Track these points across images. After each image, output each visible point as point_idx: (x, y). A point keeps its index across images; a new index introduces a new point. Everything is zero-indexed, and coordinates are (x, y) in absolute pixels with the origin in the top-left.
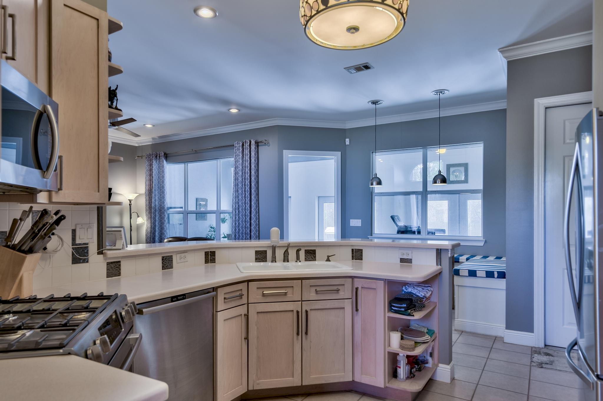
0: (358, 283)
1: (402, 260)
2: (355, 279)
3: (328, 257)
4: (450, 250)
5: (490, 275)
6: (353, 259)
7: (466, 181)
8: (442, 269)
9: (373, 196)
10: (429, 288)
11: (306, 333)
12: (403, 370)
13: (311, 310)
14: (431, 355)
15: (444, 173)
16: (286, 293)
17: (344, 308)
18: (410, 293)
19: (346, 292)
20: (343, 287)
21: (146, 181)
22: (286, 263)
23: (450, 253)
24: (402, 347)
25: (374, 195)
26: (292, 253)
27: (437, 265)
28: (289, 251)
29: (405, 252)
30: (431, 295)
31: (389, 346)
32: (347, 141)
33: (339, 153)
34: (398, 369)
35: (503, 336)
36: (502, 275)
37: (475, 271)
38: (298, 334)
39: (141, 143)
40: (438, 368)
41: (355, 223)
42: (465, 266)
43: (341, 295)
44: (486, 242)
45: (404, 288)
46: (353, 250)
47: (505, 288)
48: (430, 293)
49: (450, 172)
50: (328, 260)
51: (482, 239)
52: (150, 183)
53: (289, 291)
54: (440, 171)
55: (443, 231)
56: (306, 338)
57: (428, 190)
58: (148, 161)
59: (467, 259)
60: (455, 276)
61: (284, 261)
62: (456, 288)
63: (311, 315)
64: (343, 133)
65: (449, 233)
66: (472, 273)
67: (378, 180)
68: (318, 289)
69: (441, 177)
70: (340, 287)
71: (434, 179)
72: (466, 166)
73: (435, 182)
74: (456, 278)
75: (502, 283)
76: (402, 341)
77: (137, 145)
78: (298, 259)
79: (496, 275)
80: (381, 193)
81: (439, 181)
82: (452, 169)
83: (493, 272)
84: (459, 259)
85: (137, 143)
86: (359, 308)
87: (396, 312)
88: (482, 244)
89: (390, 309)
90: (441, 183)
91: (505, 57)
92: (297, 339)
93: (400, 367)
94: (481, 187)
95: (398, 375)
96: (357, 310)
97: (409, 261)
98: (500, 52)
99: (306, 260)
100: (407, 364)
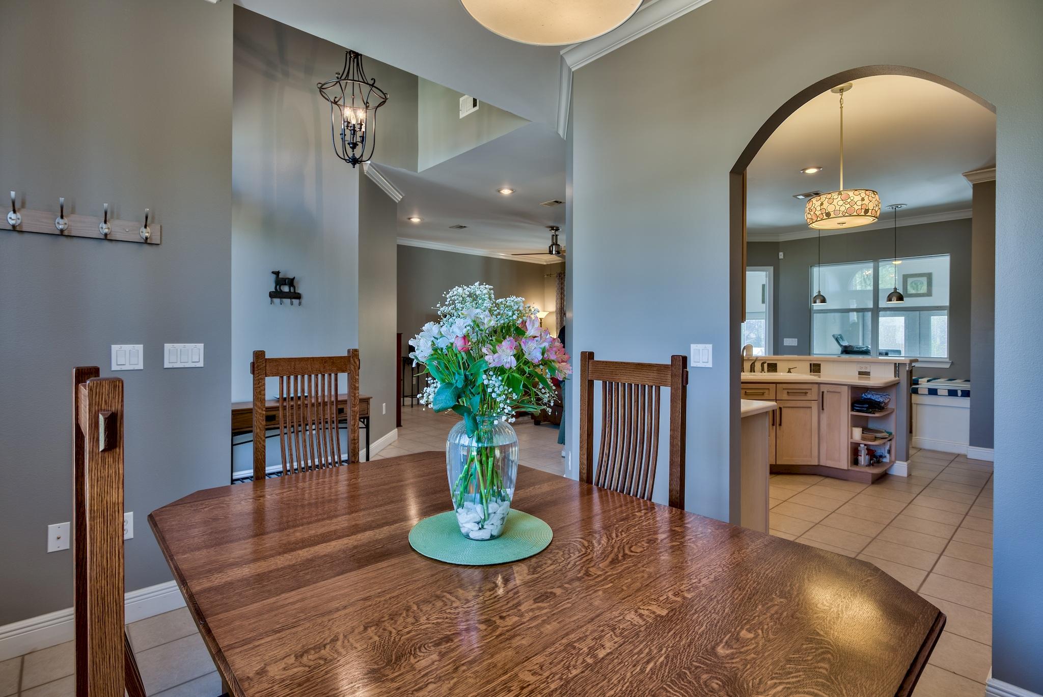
0: (824, 388)
1: (860, 373)
2: (821, 385)
3: (790, 369)
4: (908, 365)
5: (952, 393)
6: (811, 372)
7: (929, 294)
8: (899, 380)
9: (812, 314)
10: (887, 396)
11: (780, 425)
12: (863, 458)
13: (784, 407)
14: (889, 452)
15: (900, 291)
16: (763, 393)
17: (811, 407)
18: (870, 399)
19: (813, 394)
20: (810, 391)
21: (557, 299)
22: (753, 373)
23: (908, 366)
24: (863, 438)
25: (812, 312)
26: (758, 366)
27: (895, 377)
28: (756, 364)
29: (863, 366)
30: (888, 402)
31: (852, 438)
32: (781, 255)
33: (772, 268)
34: (859, 457)
35: (966, 453)
36: (966, 394)
37: (936, 390)
38: (773, 425)
39: (550, 262)
40: (895, 464)
41: (790, 342)
42: (924, 384)
43: (809, 397)
44: (952, 364)
45: (863, 395)
46: (811, 364)
47: (969, 406)
48: (888, 400)
49: (907, 284)
50: (789, 372)
51: (948, 360)
52: (562, 301)
53: (767, 391)
54: (895, 289)
55: (899, 352)
56: (780, 429)
57: (880, 306)
58: (559, 279)
59: (928, 381)
60: (913, 394)
61: (751, 371)
62: (914, 407)
63: (784, 410)
64: (774, 247)
65: (905, 354)
66: (933, 392)
67: (822, 298)
68: (789, 391)
69: (897, 295)
70: (807, 391)
71: (888, 296)
72: (929, 276)
73: (890, 299)
74: (914, 396)
75: (966, 402)
76: (863, 435)
77: (545, 264)
78: (763, 370)
79: (960, 393)
80: (822, 310)
81: (894, 298)
82: (910, 280)
83: (956, 391)
84: (918, 381)
85: (546, 261)
86: (824, 408)
87: (858, 411)
88: (947, 366)
89: (853, 409)
90: (897, 301)
91: (970, 181)
92: (773, 429)
93: (861, 456)
94: (947, 303)
95: (859, 462)
96: (823, 409)
97: (868, 374)
98: (964, 176)
99: (768, 371)
100: (867, 454)
